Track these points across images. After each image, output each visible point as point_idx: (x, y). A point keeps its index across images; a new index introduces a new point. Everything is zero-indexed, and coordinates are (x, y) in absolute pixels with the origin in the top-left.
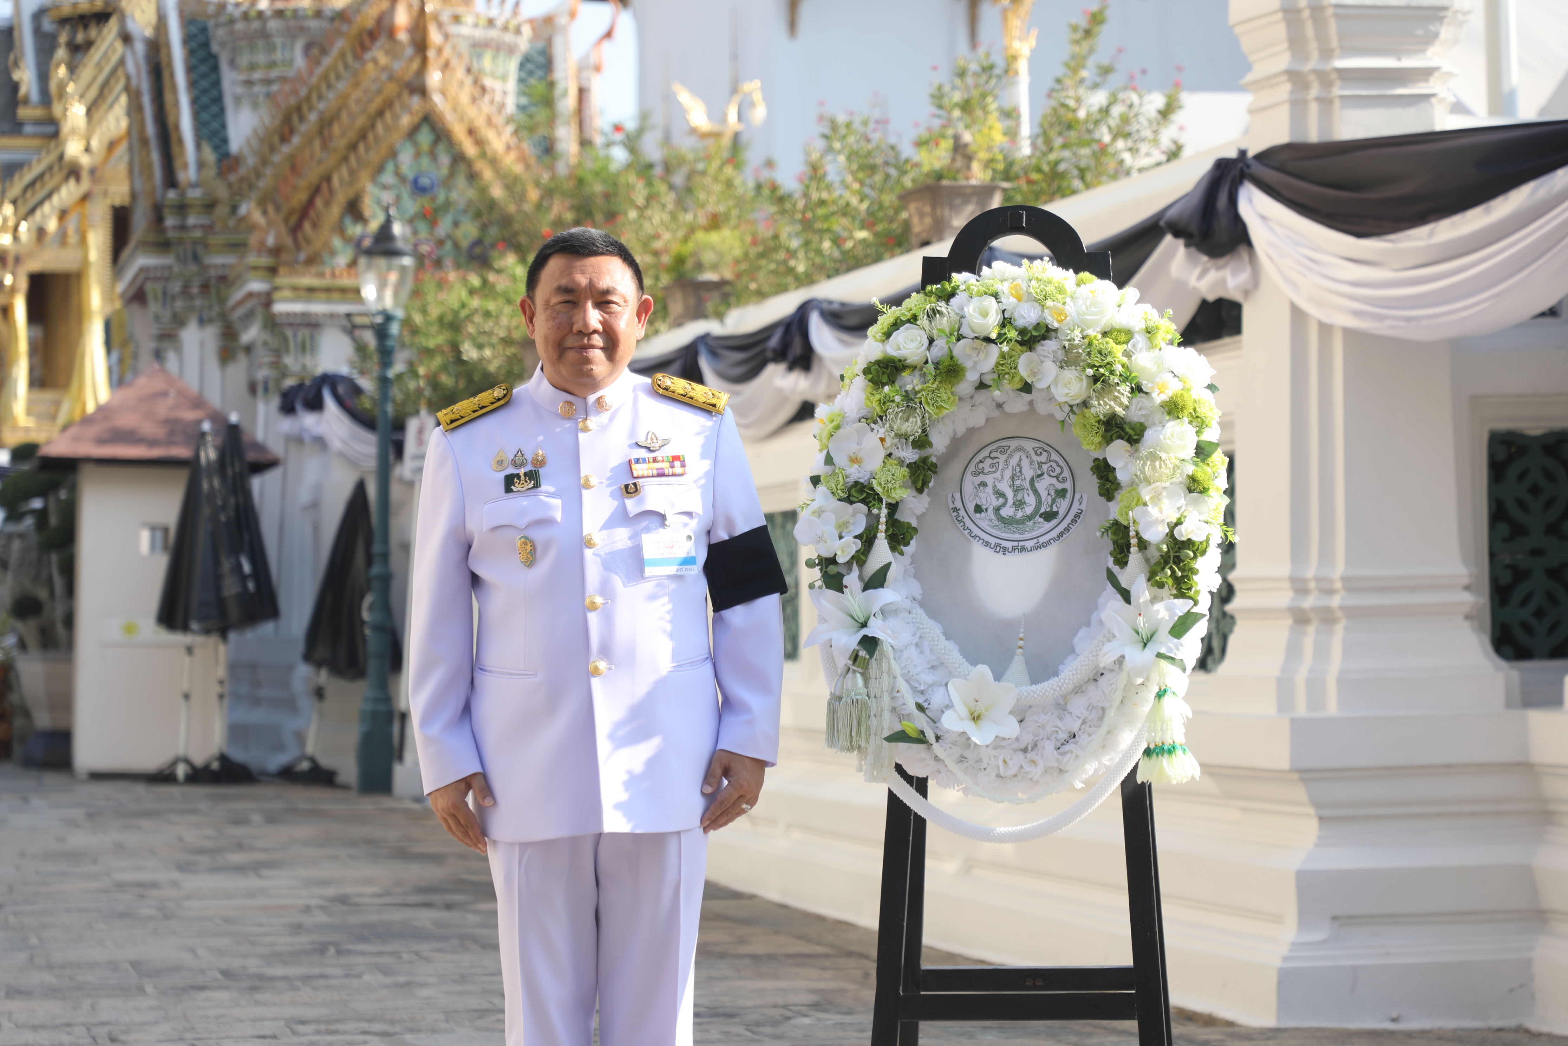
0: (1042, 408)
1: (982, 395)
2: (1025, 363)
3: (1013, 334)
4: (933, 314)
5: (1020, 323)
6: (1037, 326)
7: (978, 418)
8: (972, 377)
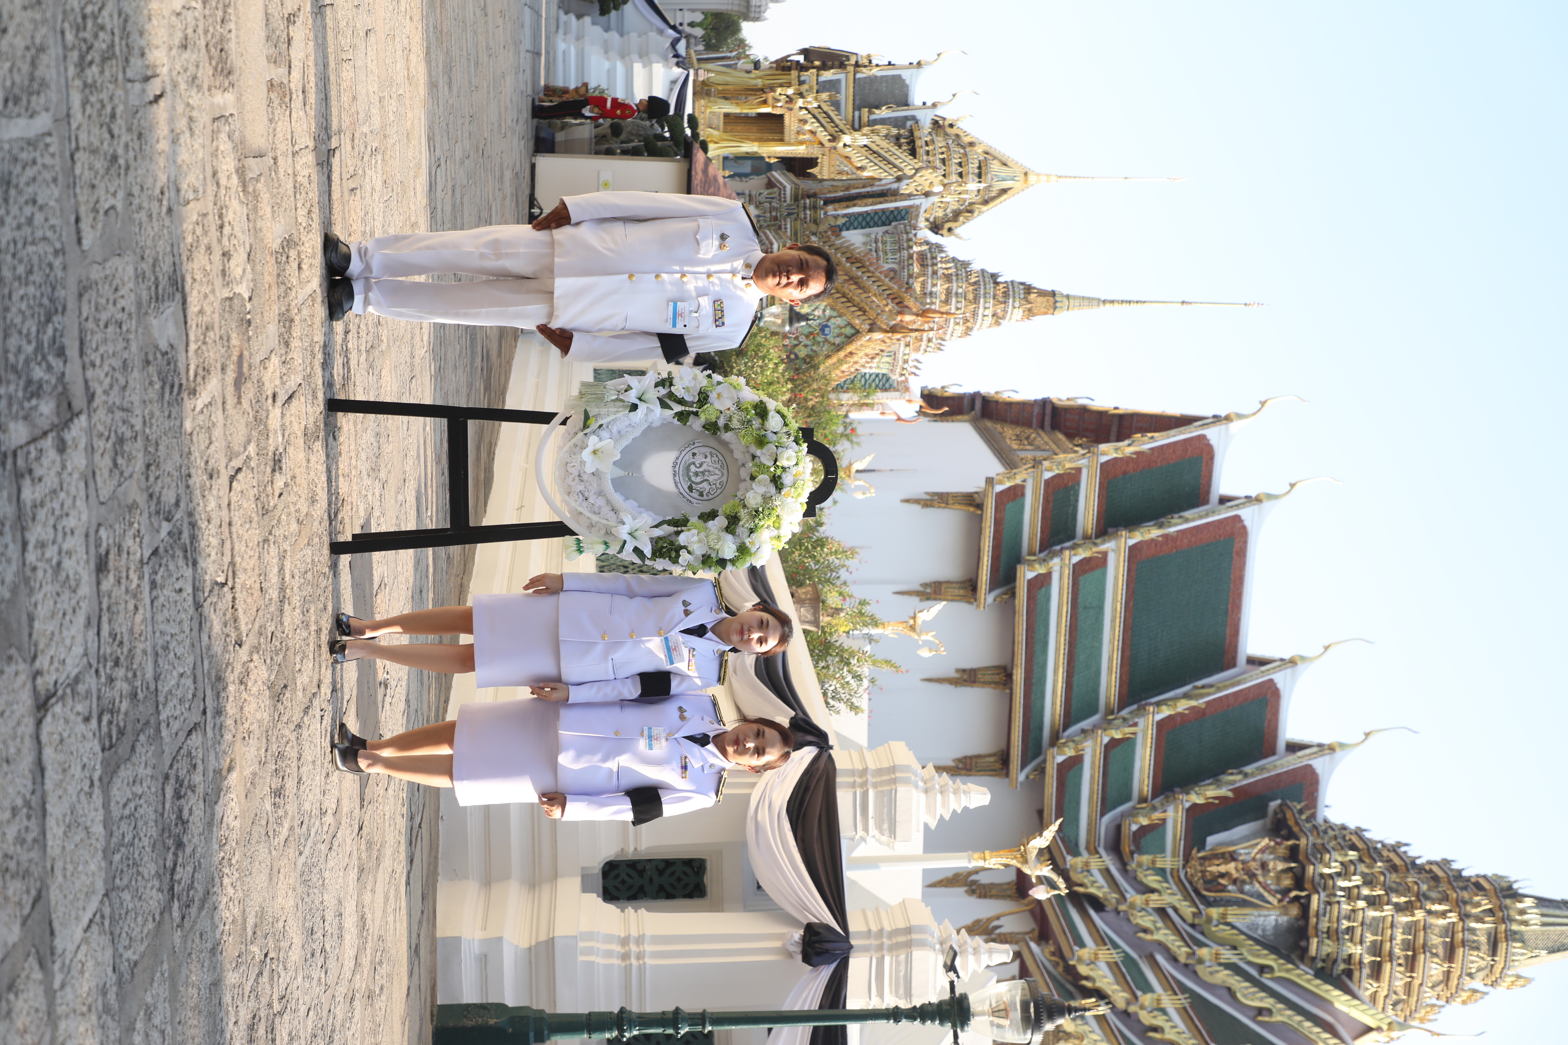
0: (742, 486)
1: (749, 457)
2: (764, 478)
3: (779, 472)
4: (789, 435)
5: (784, 476)
6: (782, 484)
7: (738, 455)
8: (758, 452)
